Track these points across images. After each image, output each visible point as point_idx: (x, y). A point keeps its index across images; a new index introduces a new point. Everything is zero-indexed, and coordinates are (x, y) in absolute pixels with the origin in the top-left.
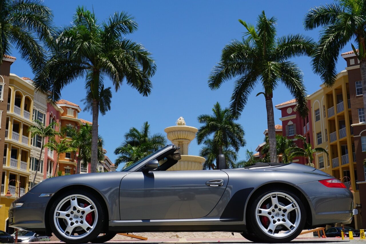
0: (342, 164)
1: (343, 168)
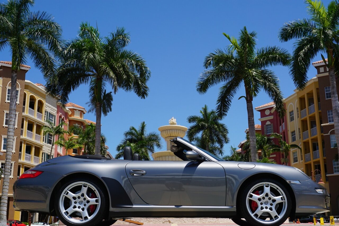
1: (314, 162)
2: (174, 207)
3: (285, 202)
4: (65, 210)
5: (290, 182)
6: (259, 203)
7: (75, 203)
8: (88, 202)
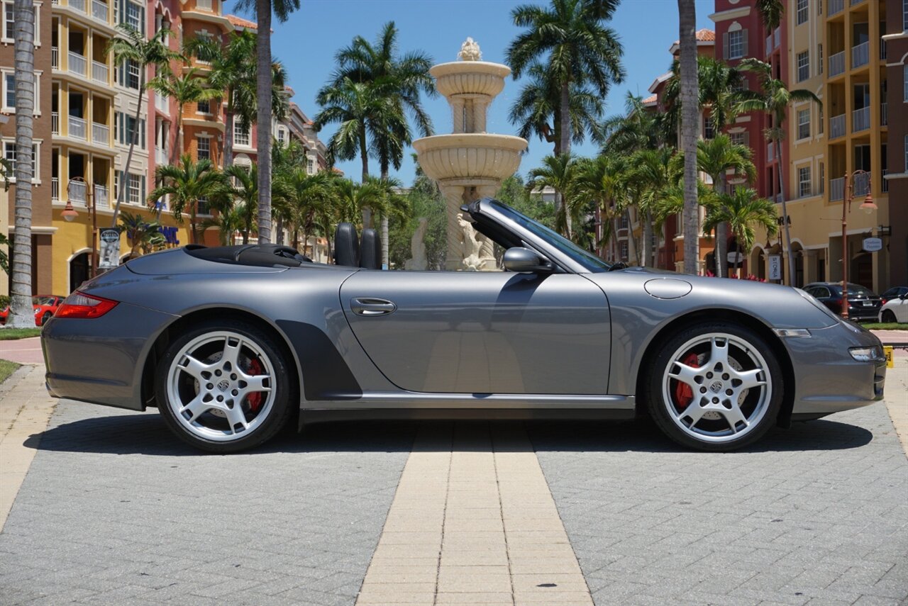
0: (852, 131)
1: (854, 140)
2: (470, 396)
3: (766, 386)
4: (184, 405)
5: (783, 332)
6: (696, 387)
7: (209, 386)
8: (243, 384)
